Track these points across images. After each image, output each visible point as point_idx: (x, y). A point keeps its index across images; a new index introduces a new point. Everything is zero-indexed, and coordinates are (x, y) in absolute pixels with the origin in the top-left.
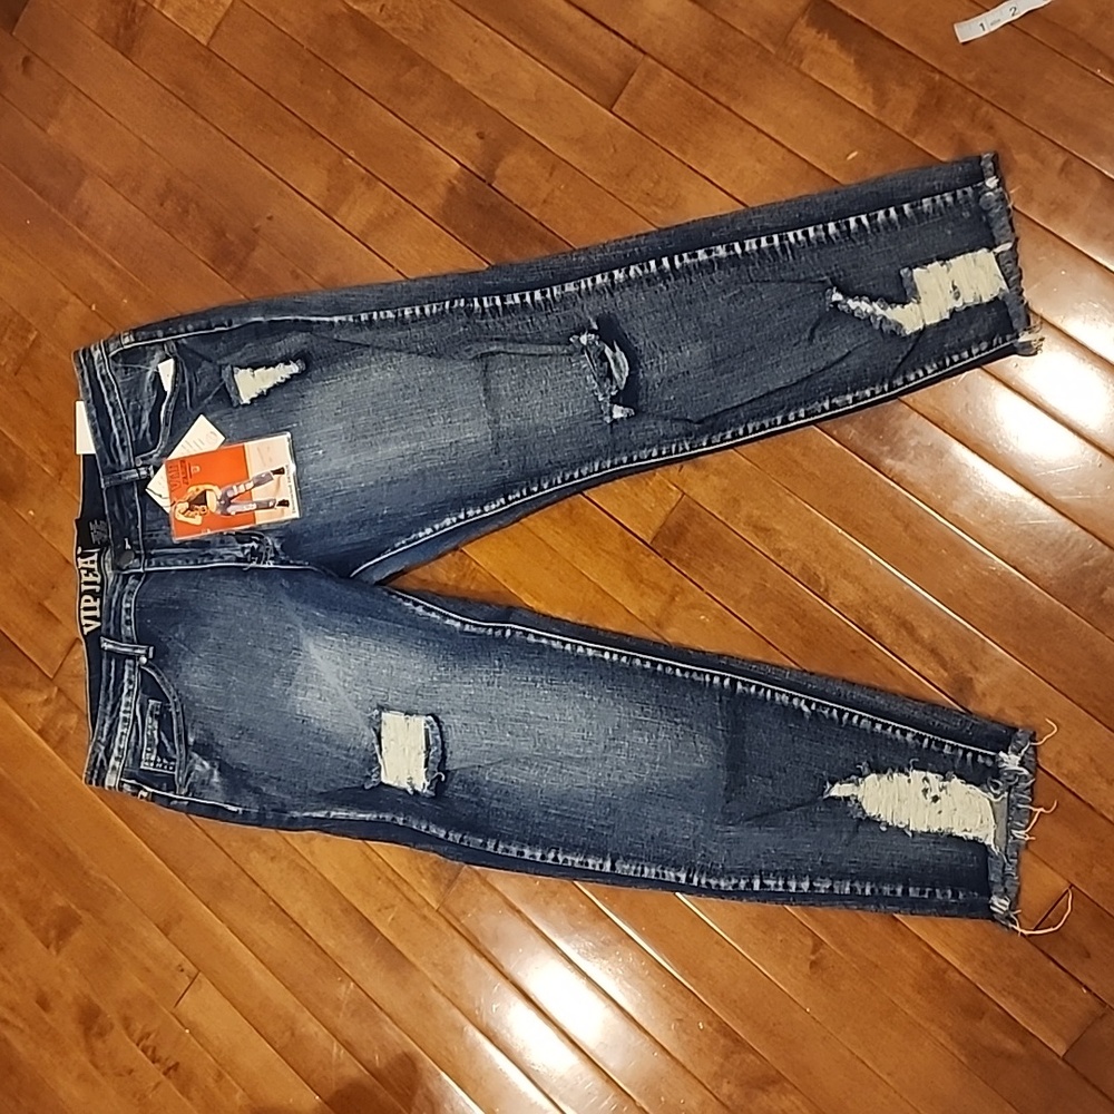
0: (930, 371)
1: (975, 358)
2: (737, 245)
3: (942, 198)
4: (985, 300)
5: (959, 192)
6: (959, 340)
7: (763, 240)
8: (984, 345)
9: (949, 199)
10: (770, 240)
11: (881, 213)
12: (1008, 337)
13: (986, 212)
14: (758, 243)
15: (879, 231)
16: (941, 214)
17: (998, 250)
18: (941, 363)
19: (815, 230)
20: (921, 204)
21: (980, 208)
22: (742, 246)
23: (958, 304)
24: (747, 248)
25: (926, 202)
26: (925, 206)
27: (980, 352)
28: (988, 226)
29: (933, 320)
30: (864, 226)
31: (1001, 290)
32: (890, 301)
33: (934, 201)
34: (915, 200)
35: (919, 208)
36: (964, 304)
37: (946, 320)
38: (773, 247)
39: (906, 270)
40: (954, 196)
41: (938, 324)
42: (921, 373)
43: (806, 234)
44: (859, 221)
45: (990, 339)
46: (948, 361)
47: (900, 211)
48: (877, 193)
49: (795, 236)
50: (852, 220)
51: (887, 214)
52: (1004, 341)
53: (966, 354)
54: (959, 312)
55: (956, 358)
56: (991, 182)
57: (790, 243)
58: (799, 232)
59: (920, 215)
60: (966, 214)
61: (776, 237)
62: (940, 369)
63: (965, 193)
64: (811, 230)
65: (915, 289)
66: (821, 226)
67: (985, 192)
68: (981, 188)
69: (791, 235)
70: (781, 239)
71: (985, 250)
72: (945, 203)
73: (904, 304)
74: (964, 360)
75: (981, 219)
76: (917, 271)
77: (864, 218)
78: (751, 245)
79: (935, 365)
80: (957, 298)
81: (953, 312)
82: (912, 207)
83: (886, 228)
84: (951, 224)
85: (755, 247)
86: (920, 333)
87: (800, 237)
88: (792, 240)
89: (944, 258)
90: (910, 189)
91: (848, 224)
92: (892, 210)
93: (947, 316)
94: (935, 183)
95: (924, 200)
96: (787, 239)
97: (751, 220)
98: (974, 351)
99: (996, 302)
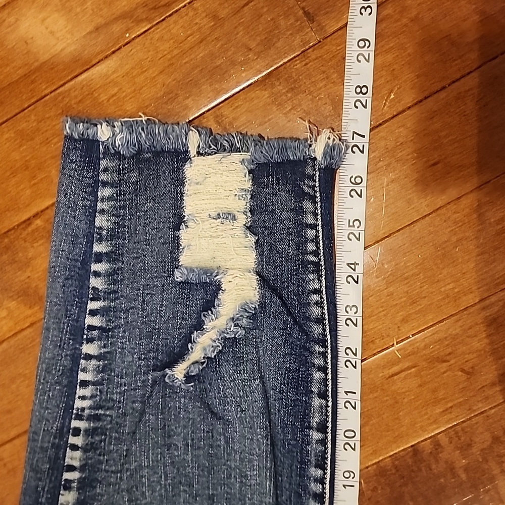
0: (317, 286)
1: (320, 222)
2: (67, 476)
3: (102, 200)
4: (248, 185)
5: (103, 177)
6: (290, 234)
7: (72, 440)
8: (308, 205)
9: (106, 192)
10: (77, 432)
11: (95, 282)
12: (309, 171)
13: (140, 151)
14: (74, 448)
15: (115, 292)
16: (123, 207)
17: (193, 151)
18: (311, 267)
19: (84, 370)
20: (100, 228)
21: (132, 157)
22: (71, 468)
23: (242, 220)
24: (76, 464)
25: (101, 221)
26: (105, 224)
27: (315, 214)
28: (159, 153)
29: (250, 258)
30: (103, 308)
31: (243, 162)
32: (209, 305)
33: (102, 211)
34: (91, 235)
35: (104, 233)
36: (245, 213)
37: (257, 242)
38: (86, 431)
39: (177, 274)
40: (105, 184)
41: (261, 254)
42: (315, 298)
43: (84, 384)
44: (93, 313)
45: (301, 195)
46: (312, 258)
47: (99, 258)
48: (67, 279)
49: (83, 398)
50: (90, 321)
51: (97, 274)
52: (312, 178)
53: (311, 233)
54: (254, 221)
55: (311, 247)
56: (103, 133)
57: (90, 408)
58: (80, 392)
59: (113, 235)
60: (134, 177)
61: (75, 424)
62: (317, 271)
63: (106, 170)
64: (82, 376)
65: (207, 271)
66: (83, 362)
67: (114, 145)
68: (106, 148)
69: (78, 404)
70: (79, 417)
71: (187, 166)
72: (109, 199)
73: (218, 288)
74: (317, 237)
75: (148, 160)
76: (185, 259)
77: (92, 305)
78: (73, 458)
79: (311, 276)
80: (234, 218)
81: (250, 229)
82: (100, 240)
83: (115, 282)
84: (141, 199)
85: (78, 454)
86: (263, 280)
87: (87, 392)
88: (86, 403)
89: (179, 221)
90: (76, 236)
91: (91, 328)
92: (95, 267)
93: (253, 239)
94: (80, 203)
95: (97, 223)
96: (83, 409)
97: (42, 448)
98: (310, 220)
99: (258, 172)
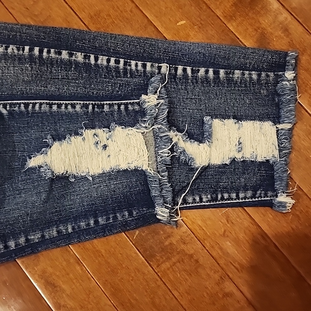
0: (204, 200)
1: (241, 201)
2: (92, 57)
3: (250, 74)
4: (259, 159)
5: (263, 74)
6: (232, 183)
7: (113, 60)
8: (249, 194)
9: (255, 77)
10: (117, 62)
11: (202, 71)
12: (270, 194)
13: (279, 95)
14: (108, 61)
15: (197, 82)
16: (246, 86)
17: (280, 126)
18: (214, 196)
19: (152, 66)
20: (233, 73)
21: (276, 91)
22: (96, 59)
23: (239, 156)
24: (99, 62)
25: (237, 73)
26: (236, 76)
27: (245, 198)
28: (278, 106)
29: (217, 160)
30: (187, 75)
31: (273, 156)
32: (191, 136)
33: (243, 74)
34: (230, 69)
35: (231, 76)
36: (243, 157)
37: (226, 164)
38: (118, 67)
39: (208, 118)
40: (259, 75)
41: (219, 167)
42: (198, 199)
43: (144, 66)
44: (185, 70)
45: (255, 190)
46: (219, 196)
47: (216, 73)
48: (204, 54)
49: (136, 65)
50: (180, 68)
51: (207, 72)
52: (266, 195)
53: (234, 195)
54: (238, 163)
55: (226, 196)
56: (290, 75)
57: (131, 69)
58: (140, 63)
59: (230, 81)
60: (264, 92)
61: (122, 61)
62: (213, 199)
63: (268, 76)
64: (149, 64)
65: (210, 135)
66: (157, 65)
67: (283, 80)
68: (281, 76)
69: (133, 63)
70: (125, 64)
71: (271, 123)
72: (251, 78)
73: (201, 142)
74: (232, 199)
75: (274, 100)
76: (216, 122)
77: (189, 69)
78: (103, 60)
79: (209, 196)
80: (239, 151)
81: (233, 161)
82: (226, 73)
83: (202, 82)
84: (251, 96)
85: (105, 63)
86: (205, 169)
87: (140, 67)
88: (133, 67)
89: (238, 118)
90: (229, 59)
91: (176, 69)
92: (211, 71)
93: (228, 162)
94: (248, 61)
96: (130, 65)
97: (108, 42)
98: (241, 195)
99: (267, 165)
